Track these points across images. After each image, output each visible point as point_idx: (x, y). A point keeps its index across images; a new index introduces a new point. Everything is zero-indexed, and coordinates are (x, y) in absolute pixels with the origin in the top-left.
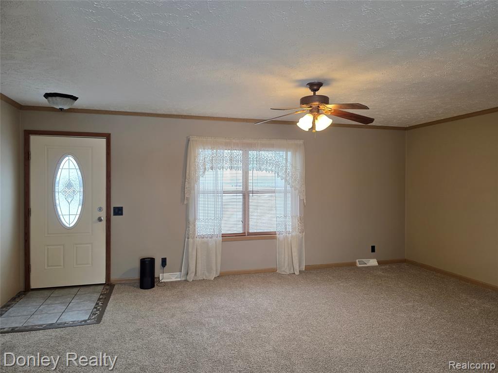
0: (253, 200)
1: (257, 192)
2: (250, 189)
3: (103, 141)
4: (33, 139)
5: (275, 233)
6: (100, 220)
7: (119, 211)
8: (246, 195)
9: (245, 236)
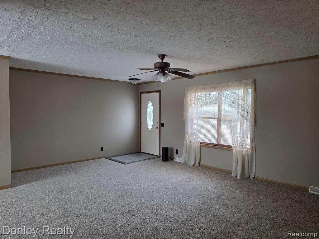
0: (223, 124)
1: (227, 118)
2: (223, 116)
3: (158, 94)
4: (142, 95)
5: (231, 147)
6: (157, 128)
7: (163, 125)
8: (219, 120)
9: (218, 146)
